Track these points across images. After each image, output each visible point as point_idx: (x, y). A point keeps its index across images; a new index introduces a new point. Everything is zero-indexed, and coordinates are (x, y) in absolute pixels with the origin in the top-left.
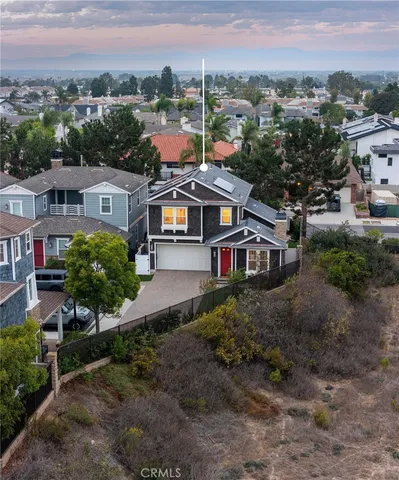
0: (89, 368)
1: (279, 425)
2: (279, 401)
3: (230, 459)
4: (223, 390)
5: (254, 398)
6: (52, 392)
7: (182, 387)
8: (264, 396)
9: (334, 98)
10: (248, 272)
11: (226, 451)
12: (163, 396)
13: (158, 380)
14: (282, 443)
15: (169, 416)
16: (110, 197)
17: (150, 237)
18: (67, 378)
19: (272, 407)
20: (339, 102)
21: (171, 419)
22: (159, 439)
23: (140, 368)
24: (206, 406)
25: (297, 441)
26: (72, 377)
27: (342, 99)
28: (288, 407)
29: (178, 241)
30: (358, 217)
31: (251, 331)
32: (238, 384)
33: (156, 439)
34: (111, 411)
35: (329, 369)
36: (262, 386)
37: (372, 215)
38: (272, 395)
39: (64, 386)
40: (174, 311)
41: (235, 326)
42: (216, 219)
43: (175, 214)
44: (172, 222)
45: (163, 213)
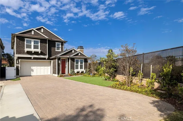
17: (16, 56)
42: (54, 48)
43: (32, 44)
44: (31, 48)
45: (25, 42)
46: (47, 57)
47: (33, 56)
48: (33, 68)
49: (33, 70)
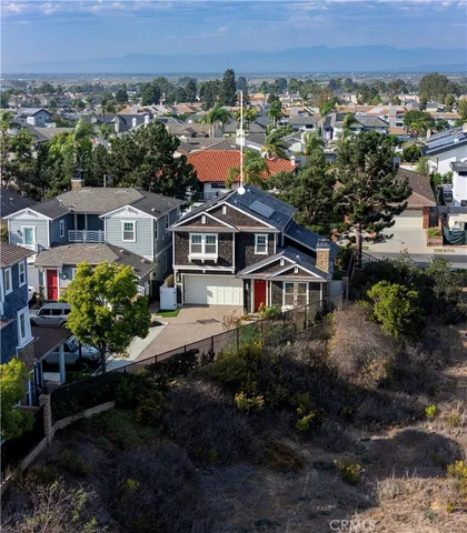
0: (89, 413)
1: (301, 479)
2: (306, 452)
3: (240, 516)
4: (240, 440)
5: (277, 449)
6: (45, 439)
7: (193, 436)
8: (288, 448)
9: (424, 105)
10: (284, 308)
11: (237, 508)
12: (170, 446)
13: (166, 427)
14: (302, 499)
15: (175, 467)
16: (134, 222)
17: (176, 268)
18: (63, 423)
19: (296, 460)
20: (428, 110)
21: (177, 471)
22: (160, 492)
23: (146, 414)
24: (219, 457)
25: (319, 497)
26: (69, 422)
27: (432, 106)
28: (314, 460)
29: (207, 272)
30: (430, 244)
31: (278, 373)
32: (258, 432)
33: (156, 492)
34: (109, 461)
35: (366, 417)
36: (287, 436)
37: (446, 242)
38: (297, 446)
39: (59, 433)
40: (191, 351)
41: (259, 368)
42: (250, 248)
43: (203, 242)
44: (200, 251)
45: (190, 241)
46: (232, 269)
47: (204, 269)
48: (210, 288)
49: (211, 295)
